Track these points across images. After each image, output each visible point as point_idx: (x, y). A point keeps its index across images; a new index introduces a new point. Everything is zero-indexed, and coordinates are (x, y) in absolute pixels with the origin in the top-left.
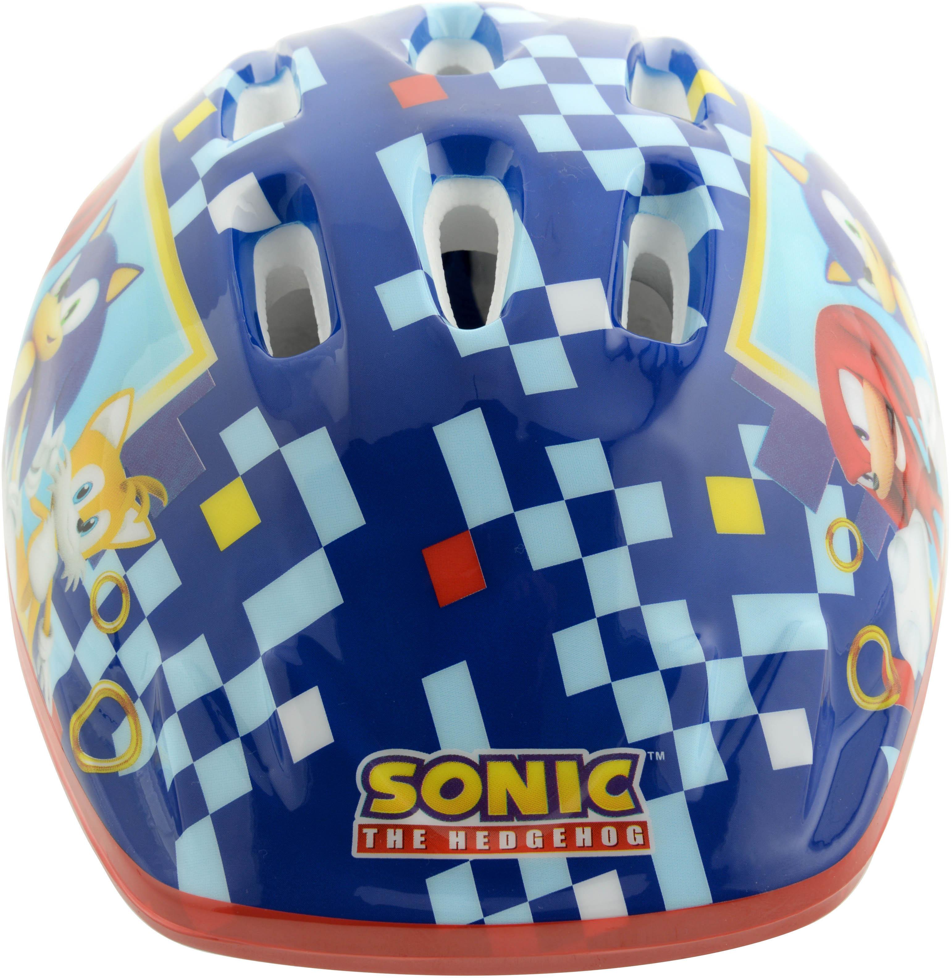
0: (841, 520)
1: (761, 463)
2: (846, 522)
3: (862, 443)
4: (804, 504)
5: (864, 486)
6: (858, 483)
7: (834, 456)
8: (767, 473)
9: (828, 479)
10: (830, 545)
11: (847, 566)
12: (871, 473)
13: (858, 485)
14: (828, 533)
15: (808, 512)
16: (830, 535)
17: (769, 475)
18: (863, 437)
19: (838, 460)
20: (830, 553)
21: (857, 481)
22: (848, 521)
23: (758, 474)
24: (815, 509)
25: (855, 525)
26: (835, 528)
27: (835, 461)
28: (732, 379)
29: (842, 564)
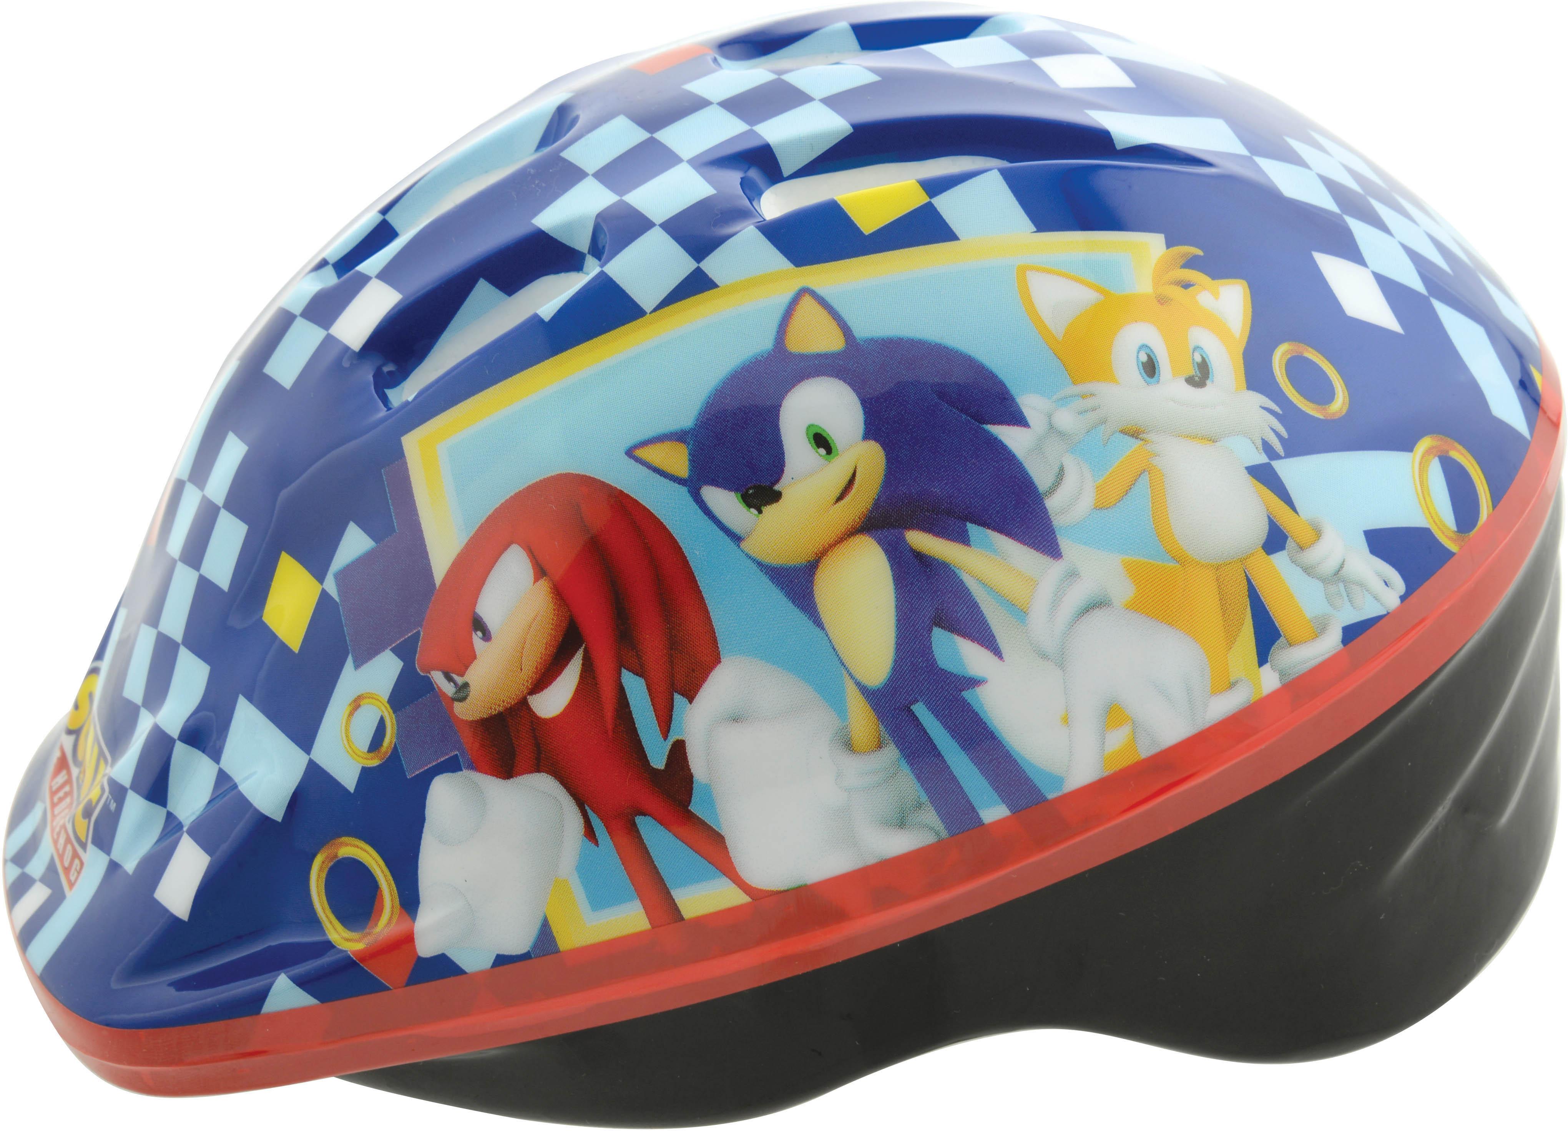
0: (380, 699)
1: (342, 577)
2: (383, 704)
3: (472, 639)
4: (350, 651)
5: (437, 685)
6: (428, 675)
7: (421, 626)
8: (339, 591)
9: (394, 645)
10: (349, 716)
11: (357, 751)
12: (462, 678)
13: (428, 678)
14: (355, 701)
15: (349, 663)
16: (356, 704)
17: (339, 595)
18: (479, 634)
19: (422, 633)
20: (344, 724)
21: (430, 673)
22: (388, 706)
23: (330, 586)
24: (357, 665)
25: (394, 716)
26: (366, 701)
27: (417, 632)
28: (382, 470)
29: (353, 747)
